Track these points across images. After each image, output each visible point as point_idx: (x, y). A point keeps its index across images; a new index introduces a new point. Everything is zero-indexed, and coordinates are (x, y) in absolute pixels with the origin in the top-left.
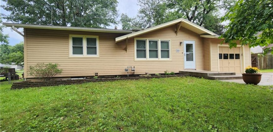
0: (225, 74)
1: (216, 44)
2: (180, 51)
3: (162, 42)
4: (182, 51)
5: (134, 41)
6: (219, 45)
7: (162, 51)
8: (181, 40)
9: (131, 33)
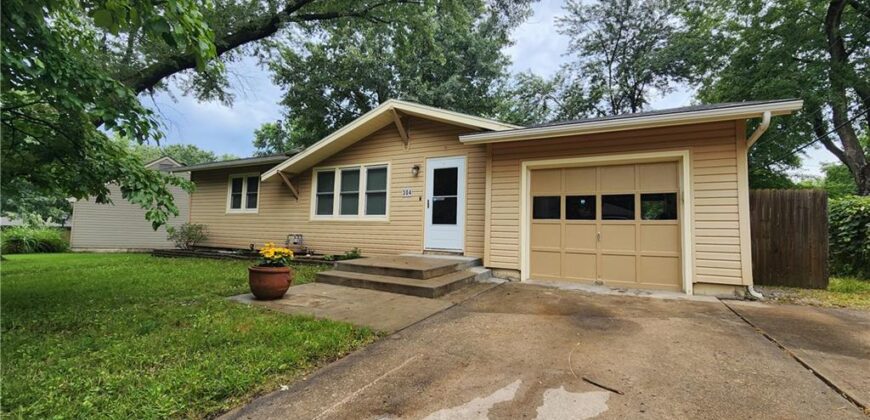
0: (383, 272)
1: (516, 162)
2: (413, 194)
3: (370, 172)
4: (420, 194)
5: (311, 175)
6: (525, 165)
7: (369, 195)
8: (416, 160)
9: (284, 160)
